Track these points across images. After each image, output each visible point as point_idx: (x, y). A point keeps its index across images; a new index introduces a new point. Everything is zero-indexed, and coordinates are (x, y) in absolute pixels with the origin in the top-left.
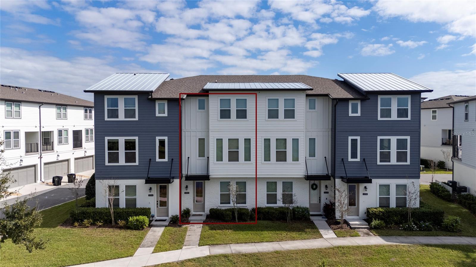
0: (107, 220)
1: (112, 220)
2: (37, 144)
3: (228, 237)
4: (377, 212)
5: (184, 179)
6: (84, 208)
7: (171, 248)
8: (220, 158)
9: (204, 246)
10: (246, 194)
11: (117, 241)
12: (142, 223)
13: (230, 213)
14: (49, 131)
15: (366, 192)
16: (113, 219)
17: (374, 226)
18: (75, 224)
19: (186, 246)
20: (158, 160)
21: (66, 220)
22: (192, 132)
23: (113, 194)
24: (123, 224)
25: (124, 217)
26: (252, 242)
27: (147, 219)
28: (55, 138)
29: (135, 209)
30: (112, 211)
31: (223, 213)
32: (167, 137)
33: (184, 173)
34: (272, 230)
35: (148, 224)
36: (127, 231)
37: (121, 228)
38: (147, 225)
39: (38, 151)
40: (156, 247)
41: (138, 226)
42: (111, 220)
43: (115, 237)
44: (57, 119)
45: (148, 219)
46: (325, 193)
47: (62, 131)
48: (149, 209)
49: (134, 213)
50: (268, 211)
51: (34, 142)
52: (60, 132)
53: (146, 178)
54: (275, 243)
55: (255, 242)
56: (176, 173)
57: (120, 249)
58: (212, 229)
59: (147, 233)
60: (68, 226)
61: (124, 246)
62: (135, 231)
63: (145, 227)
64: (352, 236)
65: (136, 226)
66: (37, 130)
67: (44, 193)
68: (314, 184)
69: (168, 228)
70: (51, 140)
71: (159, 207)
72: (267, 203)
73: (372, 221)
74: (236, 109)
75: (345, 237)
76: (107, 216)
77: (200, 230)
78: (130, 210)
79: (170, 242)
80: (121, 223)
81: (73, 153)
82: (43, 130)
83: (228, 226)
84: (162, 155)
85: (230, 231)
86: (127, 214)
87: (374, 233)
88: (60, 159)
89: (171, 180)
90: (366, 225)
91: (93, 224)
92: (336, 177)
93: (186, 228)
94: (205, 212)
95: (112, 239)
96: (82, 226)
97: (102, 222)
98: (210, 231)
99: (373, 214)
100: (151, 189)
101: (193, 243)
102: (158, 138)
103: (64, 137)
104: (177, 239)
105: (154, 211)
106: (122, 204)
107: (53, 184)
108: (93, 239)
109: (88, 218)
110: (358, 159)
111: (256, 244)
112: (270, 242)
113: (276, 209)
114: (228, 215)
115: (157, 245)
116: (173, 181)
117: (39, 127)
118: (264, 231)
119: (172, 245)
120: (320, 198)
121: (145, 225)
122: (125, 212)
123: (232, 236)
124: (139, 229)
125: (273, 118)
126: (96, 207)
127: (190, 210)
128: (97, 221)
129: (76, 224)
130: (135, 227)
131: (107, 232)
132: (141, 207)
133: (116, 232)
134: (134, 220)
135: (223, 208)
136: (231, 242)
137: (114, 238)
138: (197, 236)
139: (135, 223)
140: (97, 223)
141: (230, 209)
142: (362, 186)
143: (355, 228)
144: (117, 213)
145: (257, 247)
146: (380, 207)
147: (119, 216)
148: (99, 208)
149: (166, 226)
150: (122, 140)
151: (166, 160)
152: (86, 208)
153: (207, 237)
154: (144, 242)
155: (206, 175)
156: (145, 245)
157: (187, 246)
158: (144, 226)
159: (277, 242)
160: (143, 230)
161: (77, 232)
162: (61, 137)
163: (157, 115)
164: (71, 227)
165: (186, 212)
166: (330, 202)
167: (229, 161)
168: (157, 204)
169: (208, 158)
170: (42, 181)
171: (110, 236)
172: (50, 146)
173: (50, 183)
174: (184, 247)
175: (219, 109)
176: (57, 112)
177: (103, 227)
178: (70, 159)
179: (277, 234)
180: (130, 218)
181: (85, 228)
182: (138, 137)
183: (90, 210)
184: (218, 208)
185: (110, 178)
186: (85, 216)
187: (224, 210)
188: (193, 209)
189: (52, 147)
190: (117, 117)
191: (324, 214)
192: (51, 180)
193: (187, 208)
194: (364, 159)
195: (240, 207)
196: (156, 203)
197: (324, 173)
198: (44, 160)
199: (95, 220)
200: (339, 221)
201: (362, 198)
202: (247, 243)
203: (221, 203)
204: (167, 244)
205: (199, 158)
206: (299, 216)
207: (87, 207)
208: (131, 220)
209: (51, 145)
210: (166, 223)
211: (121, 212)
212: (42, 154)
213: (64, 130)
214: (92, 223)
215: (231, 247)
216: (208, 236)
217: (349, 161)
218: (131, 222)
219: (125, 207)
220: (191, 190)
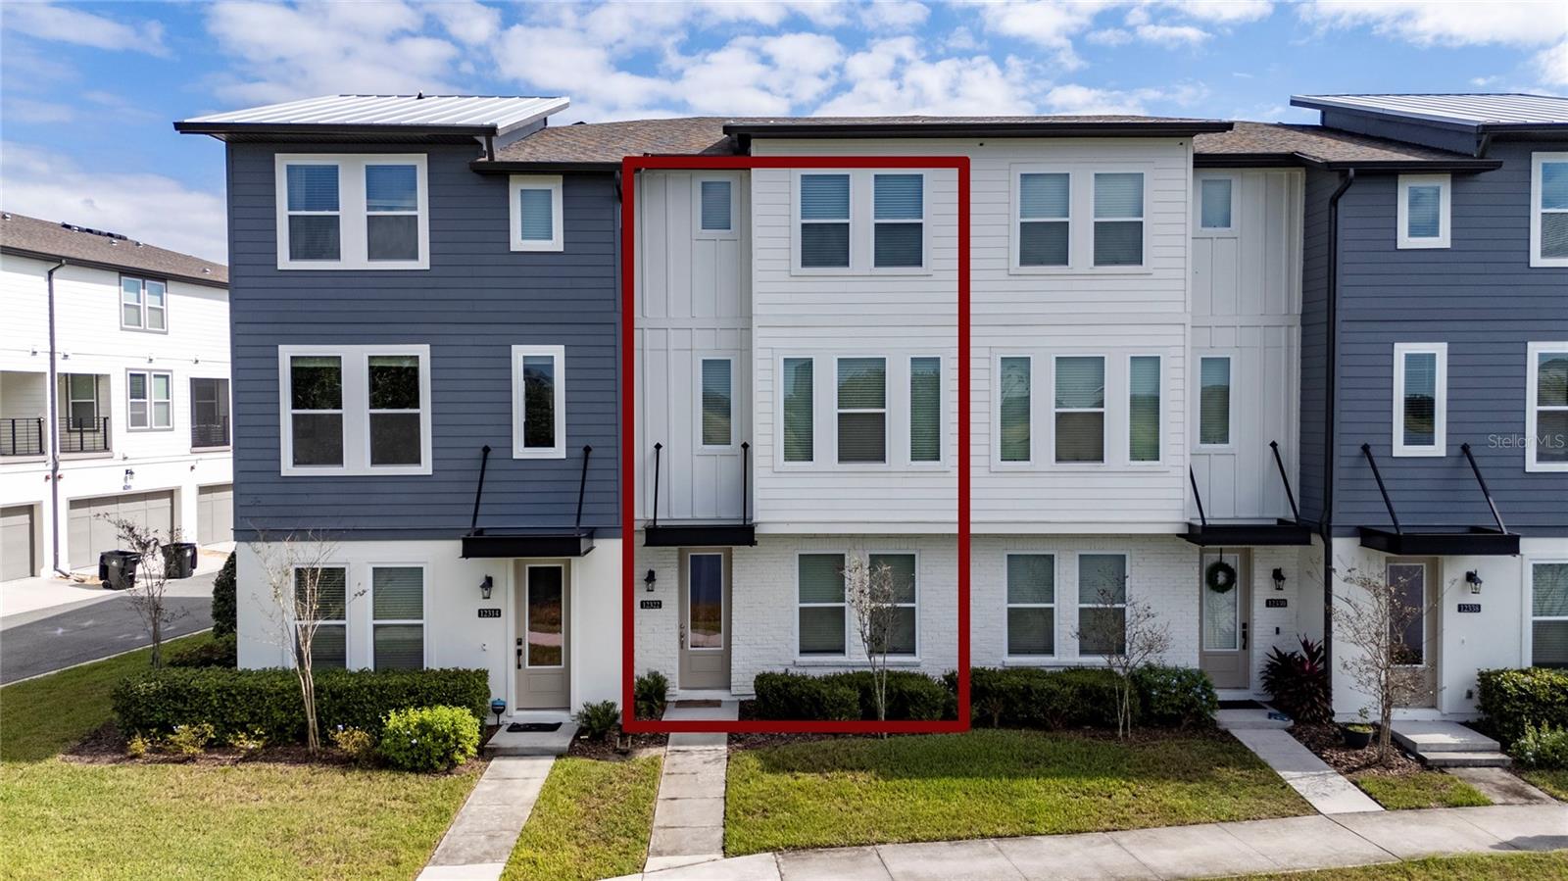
0: (287, 725)
1: (308, 728)
2: (39, 422)
3: (858, 810)
4: (1543, 687)
5: (639, 539)
6: (182, 669)
7: (587, 865)
8: (800, 446)
9: (748, 853)
10: (914, 608)
11: (320, 830)
12: (446, 738)
13: (848, 691)
14: (92, 375)
15: (1472, 600)
16: (310, 720)
17: (1536, 755)
18: (134, 746)
19: (660, 854)
20: (520, 451)
21: (104, 725)
22: (672, 333)
23: (311, 607)
24: (356, 744)
25: (363, 711)
26: (983, 836)
27: (471, 719)
28: (118, 403)
29: (418, 678)
30: (307, 685)
31: (819, 693)
32: (563, 347)
33: (642, 514)
34: (1059, 776)
35: (474, 746)
36: (375, 775)
37: (347, 763)
38: (472, 750)
39: (42, 452)
40: (510, 863)
41: (428, 751)
42: (305, 725)
43: (315, 808)
44: (122, 329)
45: (477, 721)
46: (1270, 603)
47: (144, 376)
48: (483, 675)
49: (411, 693)
50: (1028, 688)
51: (24, 411)
52: (137, 384)
53: (467, 532)
54: (1097, 841)
55: (998, 837)
56: (602, 507)
57: (332, 871)
58: (775, 767)
59: (471, 788)
60: (105, 752)
61: (350, 856)
62: (413, 777)
63: (462, 757)
64: (1456, 805)
65: (420, 755)
66: (41, 365)
67: (57, 617)
68: (1221, 566)
69: (571, 763)
70: (100, 411)
71: (527, 667)
72: (1012, 651)
73: (1519, 731)
74: (873, 221)
75: (1419, 808)
76: (284, 709)
77: (719, 772)
78: (394, 681)
79: (582, 833)
80: (350, 739)
81: (192, 468)
82: (62, 367)
83: (849, 756)
84: (539, 432)
85: (861, 777)
86: (381, 698)
87: (1550, 788)
88: (138, 485)
89: (584, 544)
90: (1492, 751)
91: (216, 746)
92: (1334, 531)
93: (654, 763)
94: (734, 690)
95: (300, 818)
96: (167, 753)
97: (258, 737)
98: (768, 778)
99: (1520, 698)
100: (488, 583)
101: (695, 839)
102: (520, 353)
103: (153, 400)
104: (616, 818)
105: (504, 684)
106: (360, 655)
107: (102, 582)
108: (206, 817)
109: (196, 717)
110: (1439, 448)
111: (1005, 844)
112: (1071, 832)
113: (1055, 677)
114: (843, 703)
115: (517, 848)
116: (592, 548)
117: (48, 355)
118: (1025, 776)
119: (592, 848)
120: (1244, 626)
121: (463, 751)
122: (369, 687)
123: (878, 803)
124: (432, 766)
125: (1042, 263)
126: (241, 665)
127: (666, 680)
128: (234, 733)
129: (139, 744)
130: (414, 760)
131: (280, 782)
132: (446, 668)
133: (320, 786)
134: (408, 724)
135: (817, 673)
136: (878, 835)
137: (306, 816)
138: (711, 801)
139: (414, 741)
140: (237, 739)
141: (847, 675)
142: (1455, 568)
143: (1446, 766)
144: (330, 690)
145: (1018, 862)
146: (1537, 665)
147: (342, 709)
148: (249, 673)
149: (559, 755)
150: (355, 361)
151: (559, 451)
152: (192, 671)
153: (759, 807)
154: (455, 834)
155: (741, 523)
156: (459, 850)
157: (668, 854)
158: (457, 753)
159: (1107, 836)
160: (451, 774)
161: (133, 783)
162: (142, 400)
163: (518, 243)
164: (115, 761)
165: (650, 688)
166: (1305, 644)
167: (841, 459)
168: (519, 653)
169: (745, 446)
170: (60, 572)
171: (290, 802)
172: (97, 435)
173: (92, 577)
174: (652, 863)
175: (798, 221)
176: (123, 302)
177: (265, 761)
178: (179, 489)
179: (1088, 792)
180: (392, 714)
181: (179, 762)
182: (428, 346)
183: (211, 678)
184: (792, 671)
185: (301, 535)
186: (180, 706)
187: (820, 678)
188: (677, 675)
189: (105, 437)
190: (336, 255)
191: (1270, 698)
192: (96, 570)
193: (654, 669)
194: (1465, 448)
195: (891, 669)
196: (512, 648)
197: (1267, 515)
198: (70, 489)
199: (229, 727)
200: (1360, 730)
201: (1453, 624)
202: (960, 839)
203: (803, 651)
204: (567, 846)
205: (706, 447)
206: (1170, 711)
207: (197, 668)
208: (397, 729)
209: (102, 429)
210: (560, 741)
211: (349, 690)
212: (62, 465)
213: (155, 376)
214: (211, 740)
215: (886, 861)
216: (760, 803)
217: (1394, 455)
218: (396, 735)
219: (372, 668)
220: (671, 588)
